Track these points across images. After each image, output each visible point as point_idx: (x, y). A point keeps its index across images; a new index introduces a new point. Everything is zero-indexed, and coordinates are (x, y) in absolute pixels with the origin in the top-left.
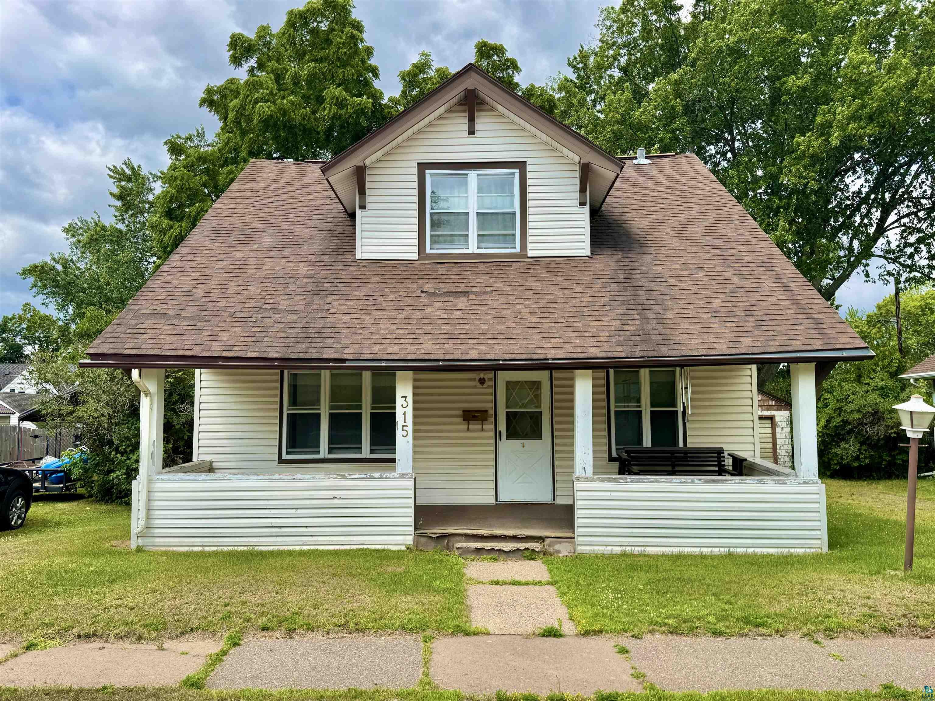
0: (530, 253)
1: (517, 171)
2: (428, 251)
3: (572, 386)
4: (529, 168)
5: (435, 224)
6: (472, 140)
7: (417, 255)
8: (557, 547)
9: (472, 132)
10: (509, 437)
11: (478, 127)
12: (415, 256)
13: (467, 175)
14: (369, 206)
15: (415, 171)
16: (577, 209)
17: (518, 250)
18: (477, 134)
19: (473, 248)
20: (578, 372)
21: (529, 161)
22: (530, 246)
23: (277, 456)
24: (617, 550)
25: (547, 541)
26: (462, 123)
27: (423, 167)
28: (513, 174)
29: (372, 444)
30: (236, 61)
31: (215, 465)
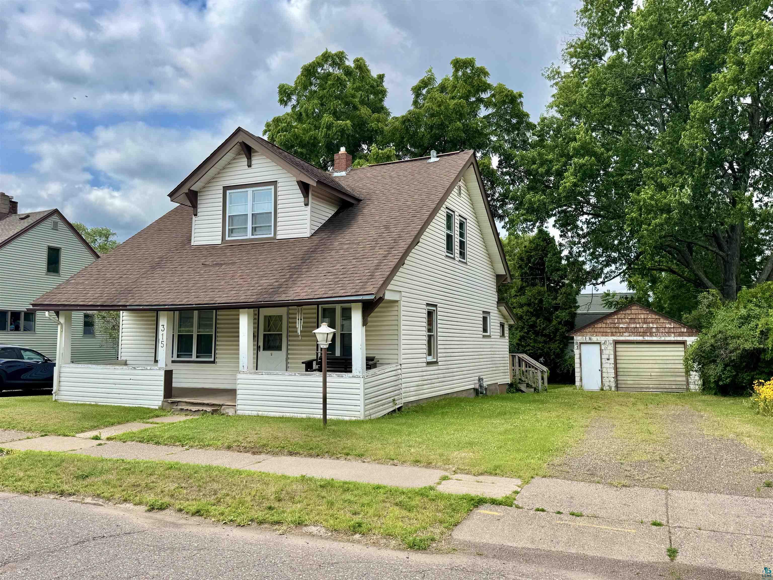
0: (278, 237)
1: (273, 187)
2: (227, 238)
3: (239, 319)
4: (279, 185)
5: (231, 223)
6: (250, 170)
7: (221, 241)
8: (227, 411)
9: (249, 166)
10: (264, 349)
11: (253, 162)
12: (219, 242)
13: (247, 191)
14: (199, 214)
15: (221, 191)
16: (304, 208)
17: (272, 235)
18: (253, 167)
19: (249, 236)
20: (240, 310)
21: (279, 180)
22: (278, 233)
23: (154, 358)
24: (255, 413)
25: (223, 407)
26: (244, 161)
27: (226, 189)
28: (271, 189)
29: (197, 352)
30: (283, 102)
31: (128, 362)
